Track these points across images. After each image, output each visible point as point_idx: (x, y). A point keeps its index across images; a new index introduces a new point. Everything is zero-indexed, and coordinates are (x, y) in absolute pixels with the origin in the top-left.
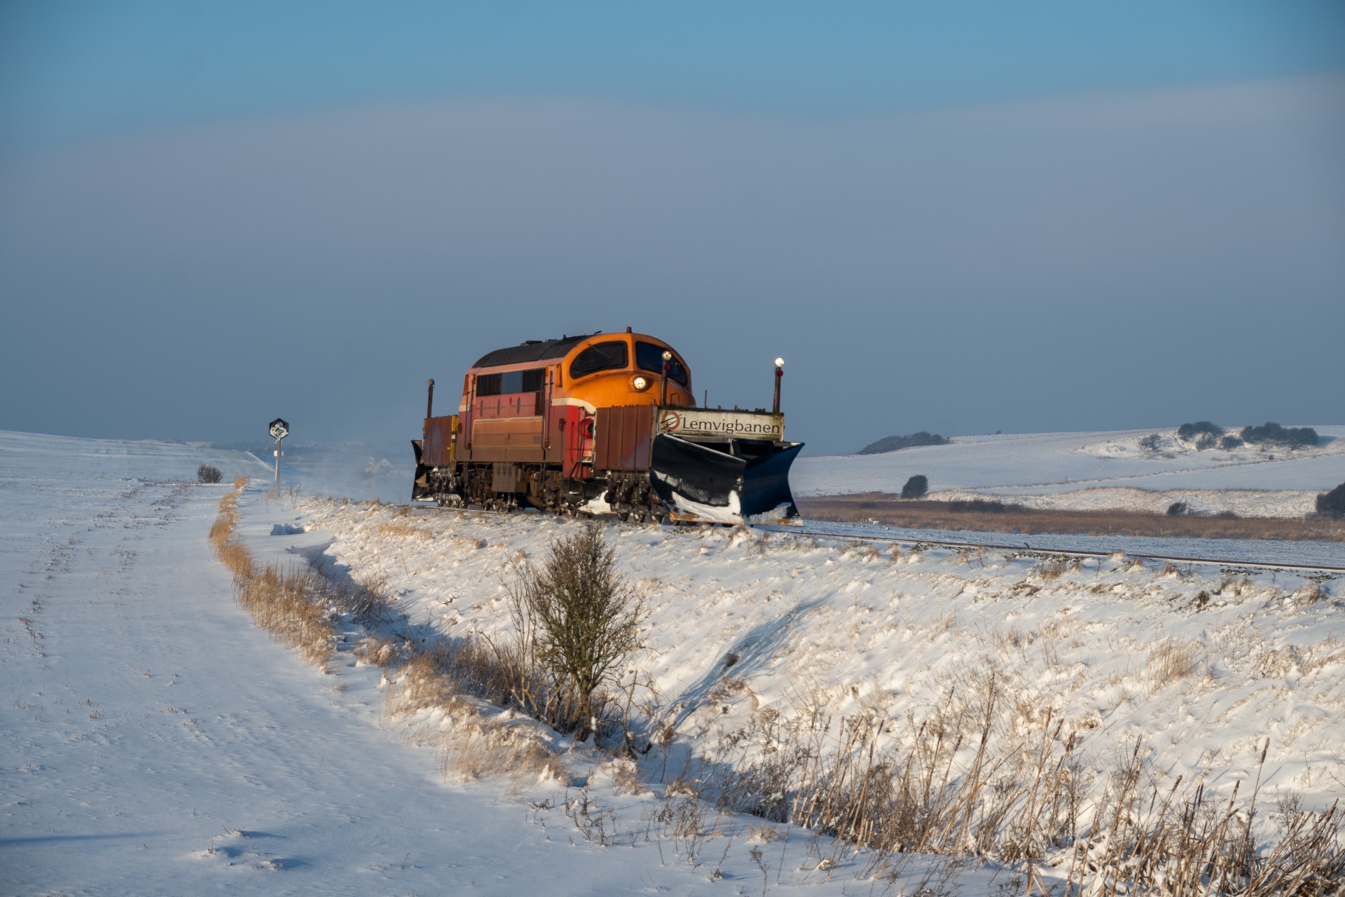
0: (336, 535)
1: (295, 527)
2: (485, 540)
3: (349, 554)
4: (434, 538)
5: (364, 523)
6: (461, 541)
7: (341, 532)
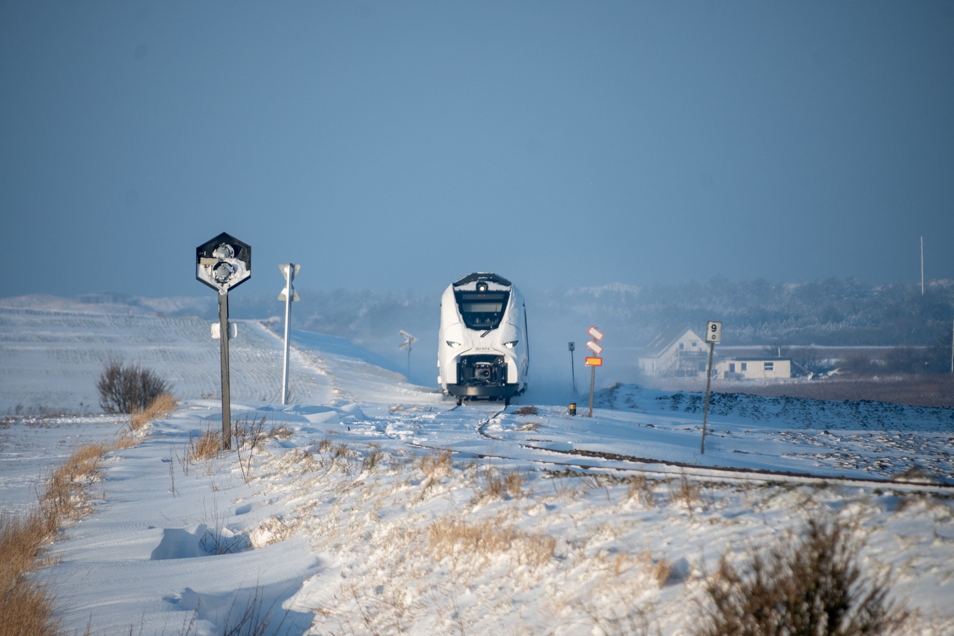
0: (325, 555)
1: (228, 533)
2: (684, 563)
3: (344, 608)
4: (561, 558)
5: (402, 520)
6: (624, 566)
7: (337, 547)
